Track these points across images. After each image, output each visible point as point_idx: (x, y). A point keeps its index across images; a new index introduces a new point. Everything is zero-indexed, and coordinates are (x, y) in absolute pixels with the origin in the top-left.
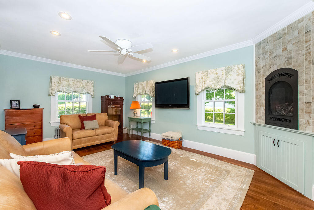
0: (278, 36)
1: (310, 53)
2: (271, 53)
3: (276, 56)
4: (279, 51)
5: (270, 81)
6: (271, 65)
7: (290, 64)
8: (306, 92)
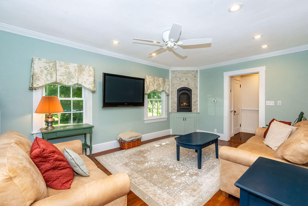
0: (184, 73)
1: (196, 84)
2: (180, 79)
3: (183, 81)
4: (184, 79)
5: (180, 91)
6: (180, 84)
7: (189, 86)
8: (194, 98)
